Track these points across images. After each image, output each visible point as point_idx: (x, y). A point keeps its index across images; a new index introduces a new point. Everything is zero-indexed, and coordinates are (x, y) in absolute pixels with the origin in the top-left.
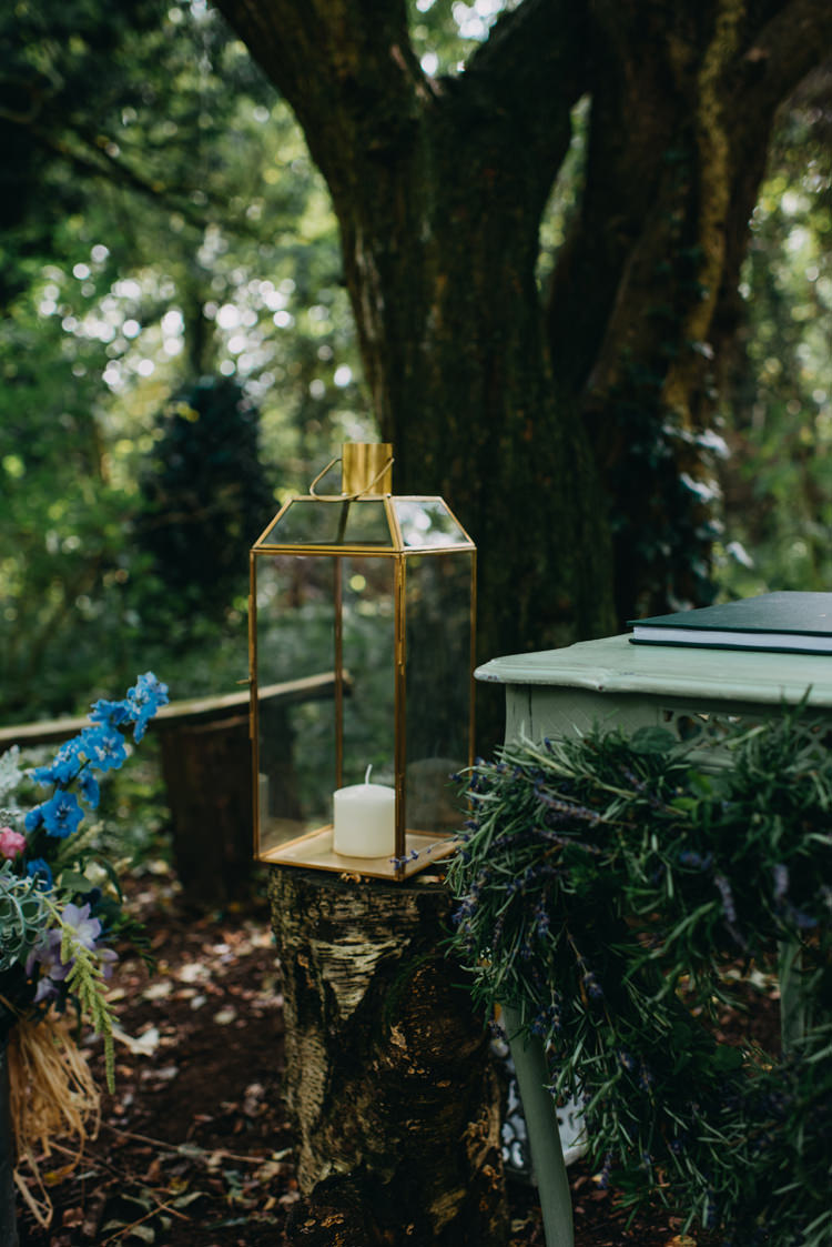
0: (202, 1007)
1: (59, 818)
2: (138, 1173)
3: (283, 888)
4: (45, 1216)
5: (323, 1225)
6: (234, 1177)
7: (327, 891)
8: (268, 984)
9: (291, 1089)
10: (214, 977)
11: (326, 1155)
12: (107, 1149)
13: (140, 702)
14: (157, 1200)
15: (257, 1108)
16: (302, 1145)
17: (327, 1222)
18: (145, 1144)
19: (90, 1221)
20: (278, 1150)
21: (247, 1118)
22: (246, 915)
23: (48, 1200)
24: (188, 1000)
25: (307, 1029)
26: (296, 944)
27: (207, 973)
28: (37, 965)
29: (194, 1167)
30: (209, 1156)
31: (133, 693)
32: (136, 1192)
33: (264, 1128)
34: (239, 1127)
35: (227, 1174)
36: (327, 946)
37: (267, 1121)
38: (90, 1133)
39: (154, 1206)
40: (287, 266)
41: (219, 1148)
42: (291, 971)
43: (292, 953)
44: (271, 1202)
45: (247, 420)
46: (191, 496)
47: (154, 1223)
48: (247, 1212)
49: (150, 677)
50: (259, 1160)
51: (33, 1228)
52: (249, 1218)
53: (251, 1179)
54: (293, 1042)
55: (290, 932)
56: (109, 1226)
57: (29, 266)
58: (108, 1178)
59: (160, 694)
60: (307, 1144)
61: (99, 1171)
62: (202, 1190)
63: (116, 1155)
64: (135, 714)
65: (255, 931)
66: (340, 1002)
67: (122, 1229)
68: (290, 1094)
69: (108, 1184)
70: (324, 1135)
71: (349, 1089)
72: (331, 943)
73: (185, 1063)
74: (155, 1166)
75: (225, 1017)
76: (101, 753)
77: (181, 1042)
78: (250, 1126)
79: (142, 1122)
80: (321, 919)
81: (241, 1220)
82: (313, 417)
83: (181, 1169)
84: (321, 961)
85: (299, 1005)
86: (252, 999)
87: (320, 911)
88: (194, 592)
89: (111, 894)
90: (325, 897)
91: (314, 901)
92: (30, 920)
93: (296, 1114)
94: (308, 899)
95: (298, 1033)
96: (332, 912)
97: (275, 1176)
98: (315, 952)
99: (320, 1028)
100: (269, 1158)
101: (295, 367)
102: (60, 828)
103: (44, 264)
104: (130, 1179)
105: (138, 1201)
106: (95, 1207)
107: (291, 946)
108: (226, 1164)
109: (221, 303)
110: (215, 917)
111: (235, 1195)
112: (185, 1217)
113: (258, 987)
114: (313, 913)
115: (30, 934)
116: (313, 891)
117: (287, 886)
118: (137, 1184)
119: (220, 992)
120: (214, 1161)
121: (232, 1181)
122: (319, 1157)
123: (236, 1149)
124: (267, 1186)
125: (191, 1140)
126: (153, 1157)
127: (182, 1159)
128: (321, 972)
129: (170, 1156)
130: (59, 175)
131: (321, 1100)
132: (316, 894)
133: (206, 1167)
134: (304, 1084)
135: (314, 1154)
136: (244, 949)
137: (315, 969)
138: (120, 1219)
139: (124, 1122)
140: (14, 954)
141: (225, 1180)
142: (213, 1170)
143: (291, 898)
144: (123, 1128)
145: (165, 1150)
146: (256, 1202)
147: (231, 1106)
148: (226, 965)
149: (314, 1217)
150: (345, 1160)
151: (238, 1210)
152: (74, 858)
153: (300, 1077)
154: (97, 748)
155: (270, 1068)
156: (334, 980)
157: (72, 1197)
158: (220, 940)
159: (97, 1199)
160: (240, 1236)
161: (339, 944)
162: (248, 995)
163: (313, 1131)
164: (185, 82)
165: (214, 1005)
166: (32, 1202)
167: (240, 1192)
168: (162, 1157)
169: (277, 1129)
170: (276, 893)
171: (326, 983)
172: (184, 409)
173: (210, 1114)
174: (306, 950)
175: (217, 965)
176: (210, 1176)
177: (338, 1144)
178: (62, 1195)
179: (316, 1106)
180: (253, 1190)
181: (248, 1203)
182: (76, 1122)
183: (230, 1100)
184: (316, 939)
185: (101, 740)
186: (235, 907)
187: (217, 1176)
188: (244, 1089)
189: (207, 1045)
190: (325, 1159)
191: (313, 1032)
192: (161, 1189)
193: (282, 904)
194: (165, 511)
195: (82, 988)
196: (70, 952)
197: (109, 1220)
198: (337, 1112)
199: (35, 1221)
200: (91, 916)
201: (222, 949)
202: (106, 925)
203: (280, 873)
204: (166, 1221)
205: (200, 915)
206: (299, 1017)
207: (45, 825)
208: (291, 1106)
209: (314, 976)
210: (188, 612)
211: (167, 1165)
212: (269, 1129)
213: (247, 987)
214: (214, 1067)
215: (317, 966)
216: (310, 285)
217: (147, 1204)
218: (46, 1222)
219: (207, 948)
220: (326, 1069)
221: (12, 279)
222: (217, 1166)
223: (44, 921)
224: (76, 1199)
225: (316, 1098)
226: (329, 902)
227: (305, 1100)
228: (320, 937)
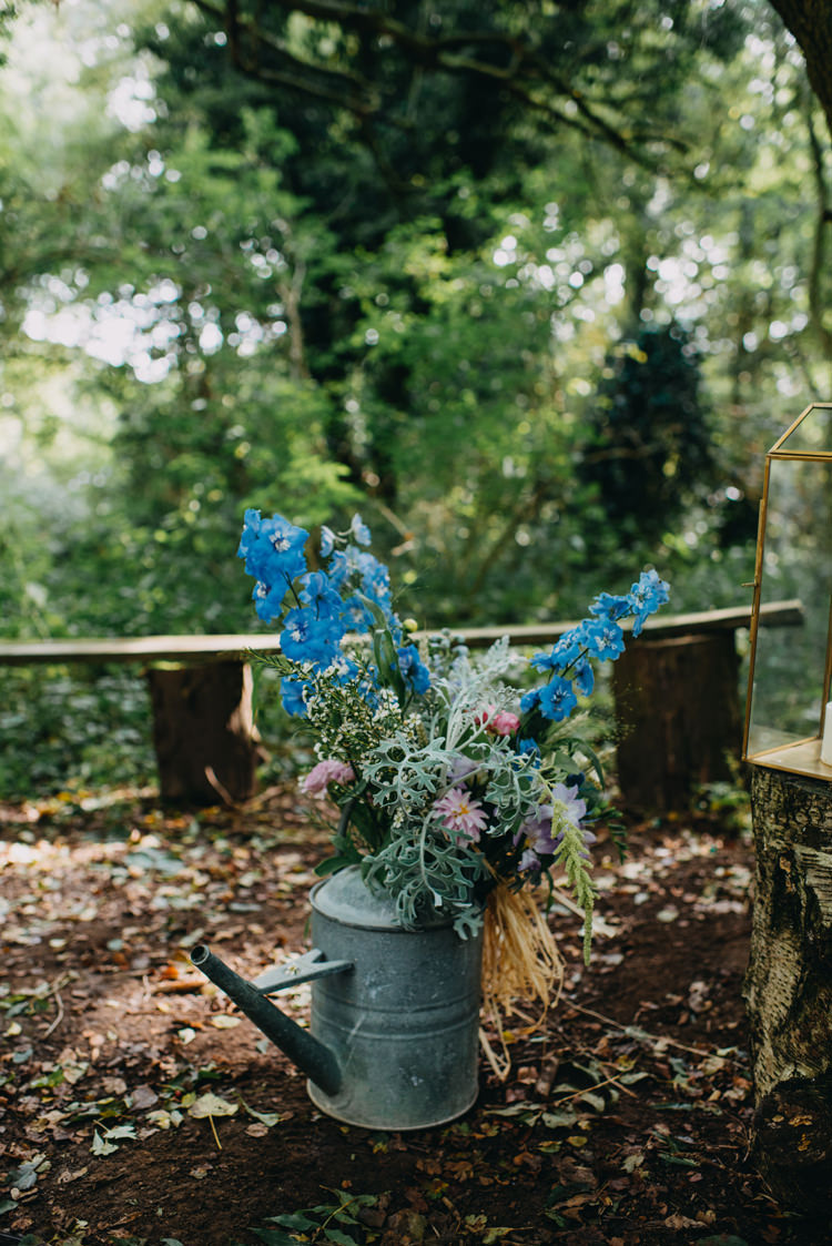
0: (644, 903)
1: (555, 702)
2: (589, 1045)
3: (770, 791)
4: (502, 1069)
5: (792, 1123)
6: (679, 1064)
7: (818, 798)
8: (708, 891)
9: (754, 989)
10: (655, 877)
11: (789, 1057)
12: (558, 1020)
13: (642, 598)
14: (606, 1073)
15: (702, 1004)
16: (763, 1044)
17: (795, 1122)
18: (594, 1020)
19: (544, 1081)
20: (723, 1048)
21: (691, 1012)
22: (685, 825)
23: (507, 1054)
24: (633, 895)
25: (780, 931)
26: (778, 847)
27: (649, 873)
28: (524, 836)
29: (640, 1049)
30: (656, 1042)
31: (636, 588)
32: (586, 1062)
33: (709, 1023)
34: (683, 1019)
35: (673, 1061)
36: (813, 852)
37: (710, 1017)
38: (552, 1001)
39: (603, 1078)
40: (731, 220)
41: (664, 1035)
42: (769, 874)
43: (773, 855)
44: (716, 1095)
45: (691, 363)
46: (633, 434)
47: (603, 1093)
48: (692, 1100)
49: (654, 575)
50: (704, 1053)
51: (491, 1077)
52: (695, 1106)
53: (695, 1070)
54: (763, 943)
55: (773, 834)
56: (561, 1088)
57: (498, 213)
58: (559, 1045)
59: (662, 591)
60: (768, 1044)
61: (551, 1038)
62: (650, 1072)
63: (567, 1026)
64: (638, 609)
65: (693, 841)
66: (823, 909)
67: (573, 1093)
68: (753, 993)
69: (560, 1050)
70: (790, 1037)
71: (822, 996)
72: (818, 849)
73: (630, 953)
74: (603, 1042)
75: (667, 915)
76: (601, 644)
77: (625, 932)
78: (694, 1020)
79: (592, 1000)
80: (809, 826)
81: (686, 1106)
82: (746, 369)
83: (628, 1049)
84: (805, 867)
85: (775, 907)
86: (693, 903)
87: (809, 817)
88: (630, 525)
89: (591, 780)
90: (815, 803)
91: (803, 807)
92: (524, 793)
93: (757, 1013)
94: (797, 804)
95: (769, 935)
96: (822, 819)
97: (719, 1071)
98: (799, 857)
99: (796, 931)
100: (714, 1052)
101: (732, 319)
102: (555, 711)
103: (512, 212)
104: (582, 1049)
105: (588, 1071)
106: (548, 1069)
107: (773, 849)
108: (671, 1051)
109: (662, 257)
110: (654, 823)
111: (680, 1082)
112: (632, 1094)
113: (699, 891)
114: (801, 819)
115: (524, 806)
116: (804, 797)
117: (774, 790)
118: (588, 1055)
119: (662, 892)
120: (661, 1045)
121: (677, 1068)
122: (780, 1057)
123: (679, 1039)
124: (712, 1078)
125: (639, 1023)
126: (602, 1033)
127: (628, 1040)
128: (804, 877)
129: (617, 1035)
130: (525, 132)
131: (788, 1004)
132: (806, 799)
133: (652, 1051)
134: (770, 985)
135: (776, 1055)
136: (685, 855)
137: (798, 874)
138: (571, 1083)
139: (573, 997)
140: (509, 823)
141: (671, 1066)
142: (659, 1055)
143: (779, 801)
144: (575, 1002)
145: (614, 1028)
146: (701, 1092)
147: (677, 999)
148: (666, 867)
149: (782, 1114)
150: (809, 1065)
151: (682, 1096)
152: (560, 742)
153: (767, 977)
154: (598, 638)
155: (713, 968)
156: (818, 886)
157: (527, 1057)
158: (659, 844)
159: (549, 1062)
160: (686, 1120)
161: (826, 852)
162: (689, 898)
163: (776, 1033)
164: (648, 38)
165: (656, 904)
166: (491, 1055)
167: (685, 1080)
168: (610, 1034)
169: (721, 1027)
170: (761, 795)
171: (809, 889)
172: (633, 350)
173: (655, 1002)
174: (789, 855)
175: (658, 867)
176: (654, 1059)
177: (803, 1048)
178: (519, 1053)
179: (782, 1008)
180: (698, 1080)
181: (693, 1091)
182: (543, 989)
183: (675, 992)
184: (802, 844)
185: (601, 630)
186: (672, 816)
187: (663, 1061)
188: (689, 985)
189: (651, 939)
190: (788, 1061)
191: (786, 935)
192: (610, 1064)
193: (766, 806)
194: (609, 446)
195: (569, 862)
196: (559, 828)
197: (560, 1084)
198: (806, 1017)
199: (493, 1072)
200: (579, 797)
201: (661, 852)
202: (590, 807)
203: (768, 775)
204: (615, 1094)
205: (639, 819)
206: (773, 920)
207: (541, 707)
208: (753, 1005)
209: (795, 880)
210: (626, 542)
211: (613, 1042)
212: (712, 1025)
213: (687, 890)
214: (657, 960)
215: (800, 871)
216: (755, 238)
217: (596, 1076)
218: (503, 1075)
219: (648, 850)
220: (798, 974)
221: (483, 224)
222: (663, 1052)
223: (537, 797)
224: (530, 1059)
225: (783, 1000)
226: (820, 809)
227: (769, 1001)
228: (805, 842)
